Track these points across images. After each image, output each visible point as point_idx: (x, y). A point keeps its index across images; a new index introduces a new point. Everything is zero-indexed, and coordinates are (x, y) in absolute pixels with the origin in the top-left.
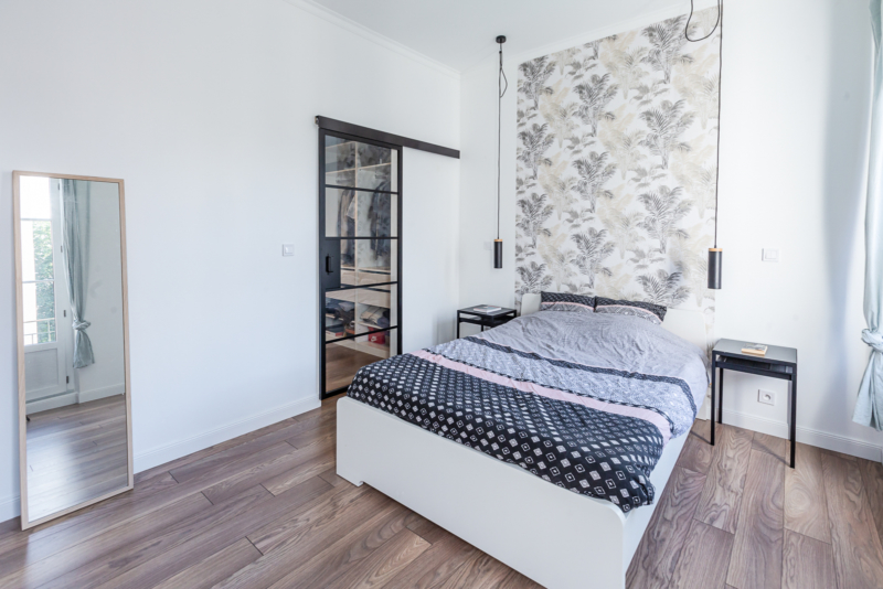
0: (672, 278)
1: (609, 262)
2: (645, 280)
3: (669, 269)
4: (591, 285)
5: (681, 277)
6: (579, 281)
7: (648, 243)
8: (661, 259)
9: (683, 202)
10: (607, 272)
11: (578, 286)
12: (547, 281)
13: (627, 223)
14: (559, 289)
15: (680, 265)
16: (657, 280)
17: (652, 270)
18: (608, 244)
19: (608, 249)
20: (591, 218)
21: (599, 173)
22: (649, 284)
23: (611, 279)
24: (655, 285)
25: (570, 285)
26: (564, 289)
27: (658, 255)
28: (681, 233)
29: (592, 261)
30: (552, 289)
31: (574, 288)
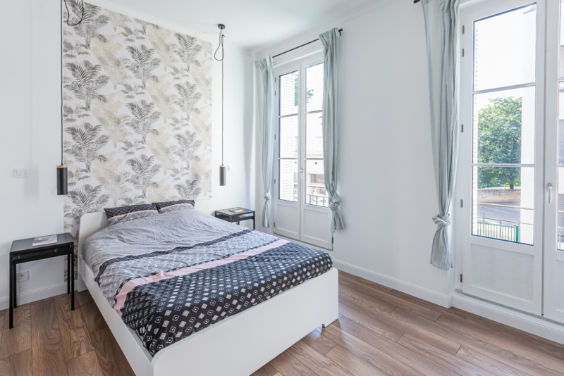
0: (193, 184)
1: (156, 178)
2: (179, 187)
3: (190, 178)
4: (144, 196)
5: (197, 182)
6: (134, 195)
7: (180, 164)
8: (187, 173)
9: (197, 141)
10: (155, 185)
11: (133, 199)
12: (104, 199)
13: (168, 152)
14: (115, 204)
15: (196, 176)
16: (186, 186)
17: (183, 181)
18: (156, 166)
19: (156, 169)
20: (143, 148)
21: (148, 116)
22: (181, 189)
23: (159, 189)
24: (185, 189)
25: (126, 199)
26: (121, 203)
27: (186, 171)
28: (197, 158)
29: (144, 179)
30: (110, 205)
31: (130, 200)
